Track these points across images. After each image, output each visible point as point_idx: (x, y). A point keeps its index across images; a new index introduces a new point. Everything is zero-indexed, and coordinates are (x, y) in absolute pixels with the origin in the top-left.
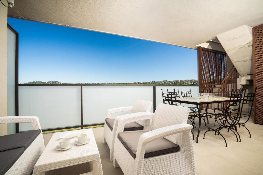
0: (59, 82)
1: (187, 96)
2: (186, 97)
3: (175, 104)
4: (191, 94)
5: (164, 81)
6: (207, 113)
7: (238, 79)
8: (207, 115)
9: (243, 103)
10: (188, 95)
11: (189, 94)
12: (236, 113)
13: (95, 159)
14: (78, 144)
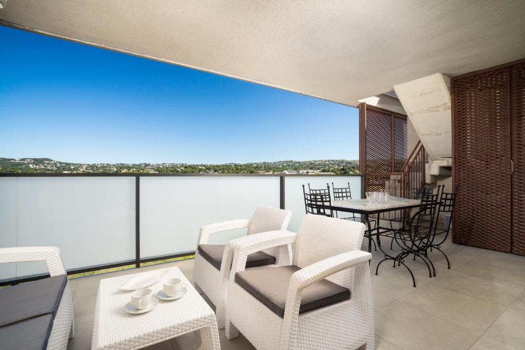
0: (52, 161)
1: (343, 197)
2: (341, 199)
3: (330, 214)
4: (350, 192)
5: (288, 162)
6: (379, 228)
7: (427, 165)
8: (378, 231)
9: (439, 211)
10: (344, 195)
11: (346, 192)
12: (428, 228)
13: (208, 323)
14: (165, 298)
